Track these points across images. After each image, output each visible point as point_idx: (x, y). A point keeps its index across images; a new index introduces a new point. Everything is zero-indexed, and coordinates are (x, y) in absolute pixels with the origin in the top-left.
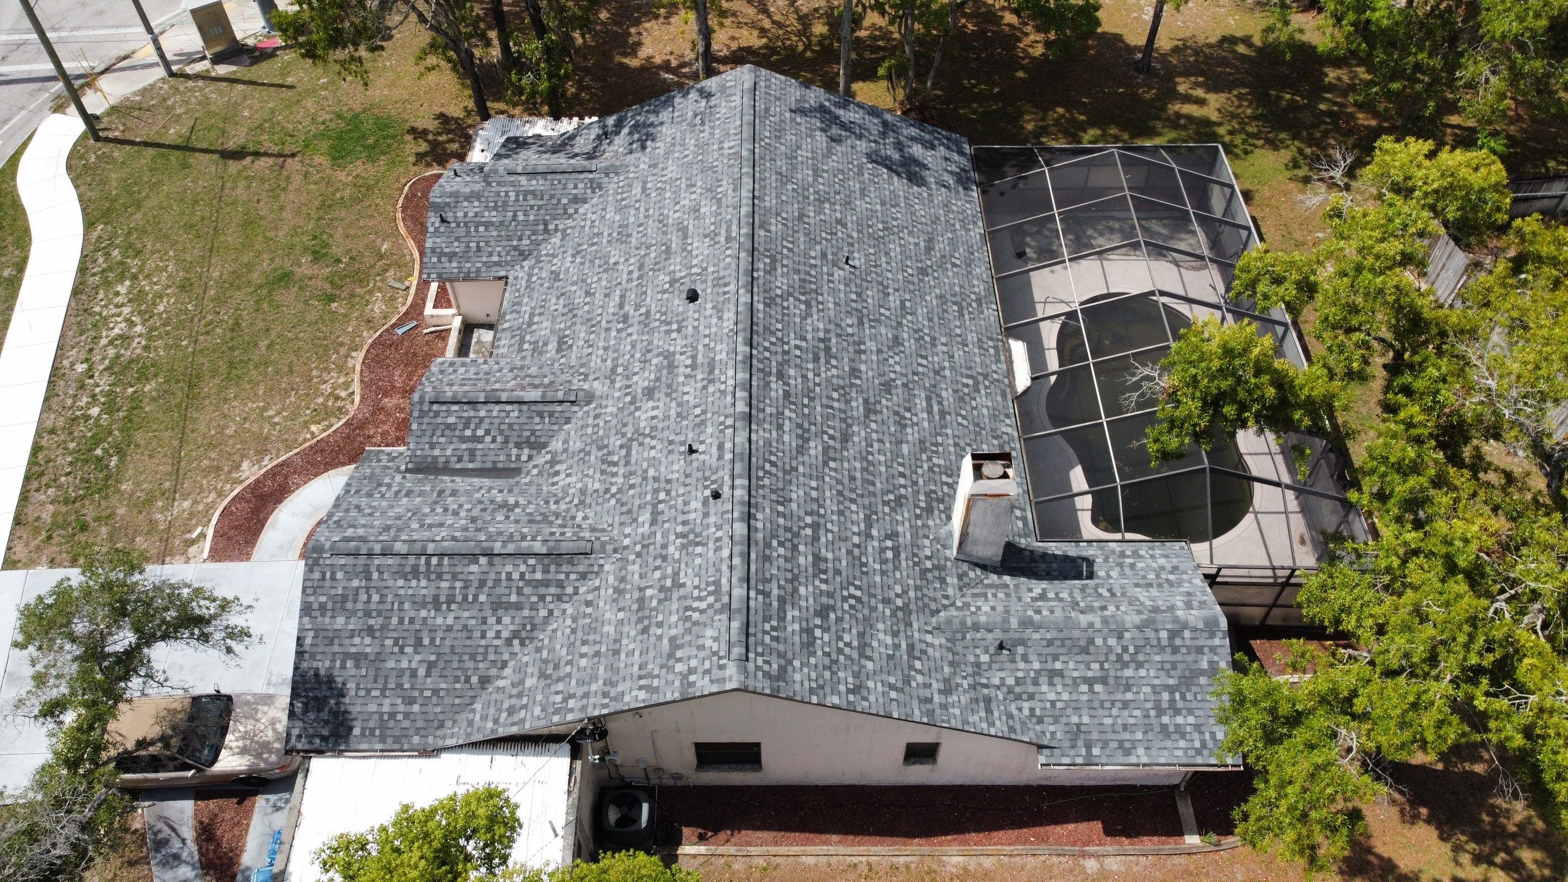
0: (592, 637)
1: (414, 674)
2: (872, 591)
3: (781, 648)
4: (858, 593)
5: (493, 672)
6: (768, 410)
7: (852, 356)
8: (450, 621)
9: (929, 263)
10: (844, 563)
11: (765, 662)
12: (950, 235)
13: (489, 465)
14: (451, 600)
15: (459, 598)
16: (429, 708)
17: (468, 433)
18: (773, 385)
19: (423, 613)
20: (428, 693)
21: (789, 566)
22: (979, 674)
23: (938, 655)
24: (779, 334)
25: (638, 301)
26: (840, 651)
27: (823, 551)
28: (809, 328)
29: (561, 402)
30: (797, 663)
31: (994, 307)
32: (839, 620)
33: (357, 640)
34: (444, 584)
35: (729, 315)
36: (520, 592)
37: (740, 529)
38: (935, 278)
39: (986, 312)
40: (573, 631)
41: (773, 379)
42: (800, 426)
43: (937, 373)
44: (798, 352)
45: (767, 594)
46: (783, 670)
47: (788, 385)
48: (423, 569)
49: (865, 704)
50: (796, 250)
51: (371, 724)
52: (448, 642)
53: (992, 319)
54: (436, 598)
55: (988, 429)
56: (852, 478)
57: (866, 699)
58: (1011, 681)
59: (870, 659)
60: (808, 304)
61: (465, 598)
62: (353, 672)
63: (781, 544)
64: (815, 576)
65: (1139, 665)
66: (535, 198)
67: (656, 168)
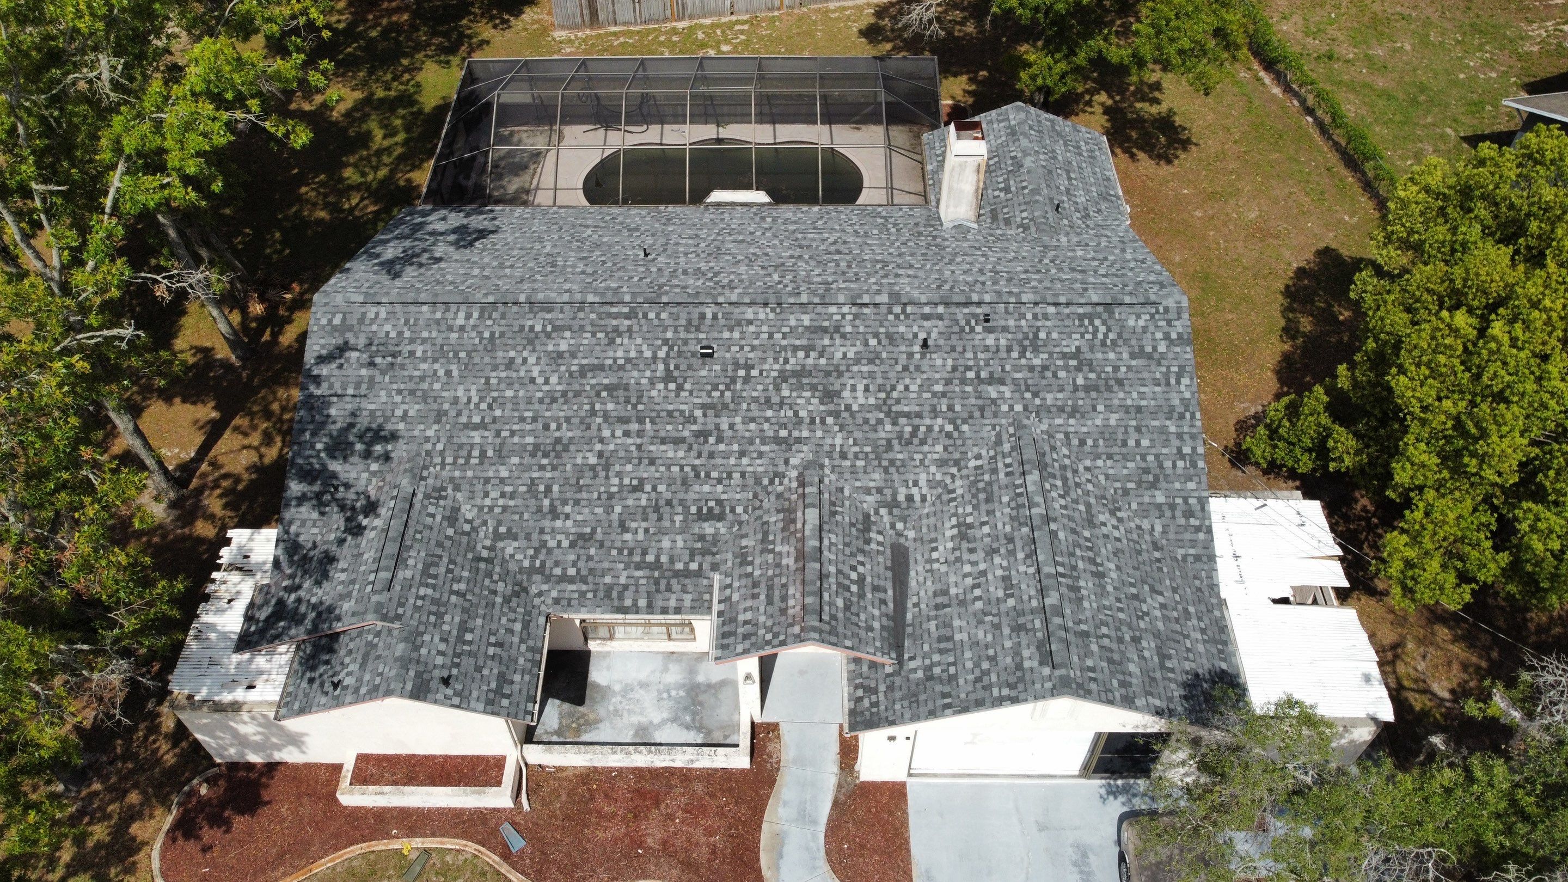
8: (1112, 566)
14: (1095, 563)
15: (1091, 554)
16: (1189, 598)
17: (854, 588)
19: (1110, 588)
20: (1177, 598)
25: (681, 420)
29: (820, 492)
33: (1147, 654)
34: (1081, 565)
36: (1076, 502)
48: (1070, 582)
51: (1215, 651)
52: (1131, 571)
61: (1090, 549)
62: (1175, 662)
66: (437, 565)
67: (446, 413)
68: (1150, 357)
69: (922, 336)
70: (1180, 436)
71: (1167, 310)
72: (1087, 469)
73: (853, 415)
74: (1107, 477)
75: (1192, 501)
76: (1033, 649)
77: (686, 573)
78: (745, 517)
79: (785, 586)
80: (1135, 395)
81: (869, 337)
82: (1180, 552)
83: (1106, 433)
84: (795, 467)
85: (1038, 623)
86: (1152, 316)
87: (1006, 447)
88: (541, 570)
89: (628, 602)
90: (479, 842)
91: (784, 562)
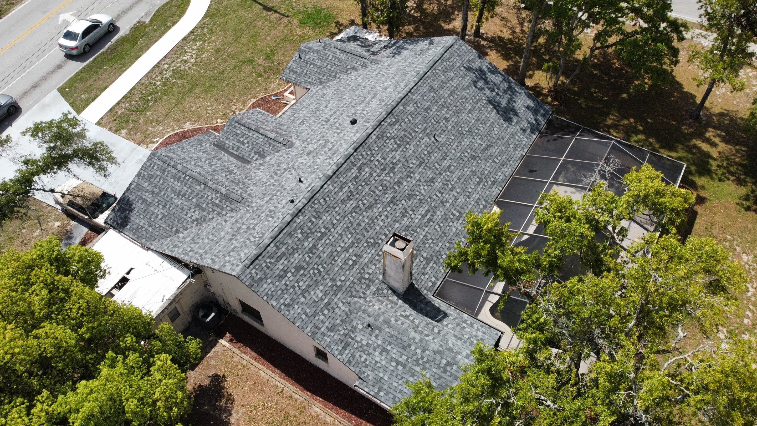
0: (216, 233)
1: (157, 217)
2: (330, 272)
3: (267, 271)
4: (322, 270)
5: (182, 230)
6: (341, 179)
7: (403, 176)
8: (179, 203)
9: (480, 155)
10: (325, 255)
11: (255, 272)
12: (503, 148)
13: (241, 155)
14: (183, 196)
15: (187, 196)
16: (154, 232)
17: (241, 139)
18: (353, 171)
19: (173, 196)
20: (157, 226)
21: (298, 243)
22: (353, 332)
23: (339, 313)
24: (374, 152)
25: (338, 116)
26: (293, 287)
27: (319, 245)
28: (391, 156)
29: (280, 143)
30: (269, 281)
31: (501, 189)
32: (304, 275)
33: (147, 194)
34: (185, 188)
35: (358, 135)
36: (207, 205)
37: (288, 218)
38: (478, 163)
39: (494, 189)
40: (213, 228)
41: (355, 168)
42: (352, 193)
43: (442, 202)
44: (377, 163)
45: (278, 248)
46: (261, 280)
47: (361, 174)
48: (182, 179)
49: (287, 313)
50: (412, 122)
51: (134, 227)
52: (174, 211)
53: (495, 193)
54: (180, 191)
55: (449, 238)
56: (359, 224)
57: (289, 311)
58: (364, 342)
59: (305, 297)
60: (399, 146)
61: (189, 197)
62: (139, 205)
63: (301, 233)
64: (307, 253)
65: (424, 368)
68: (229, 253)
70: (196, 253)
73: (297, 158)
80: (222, 243)
81: (319, 166)
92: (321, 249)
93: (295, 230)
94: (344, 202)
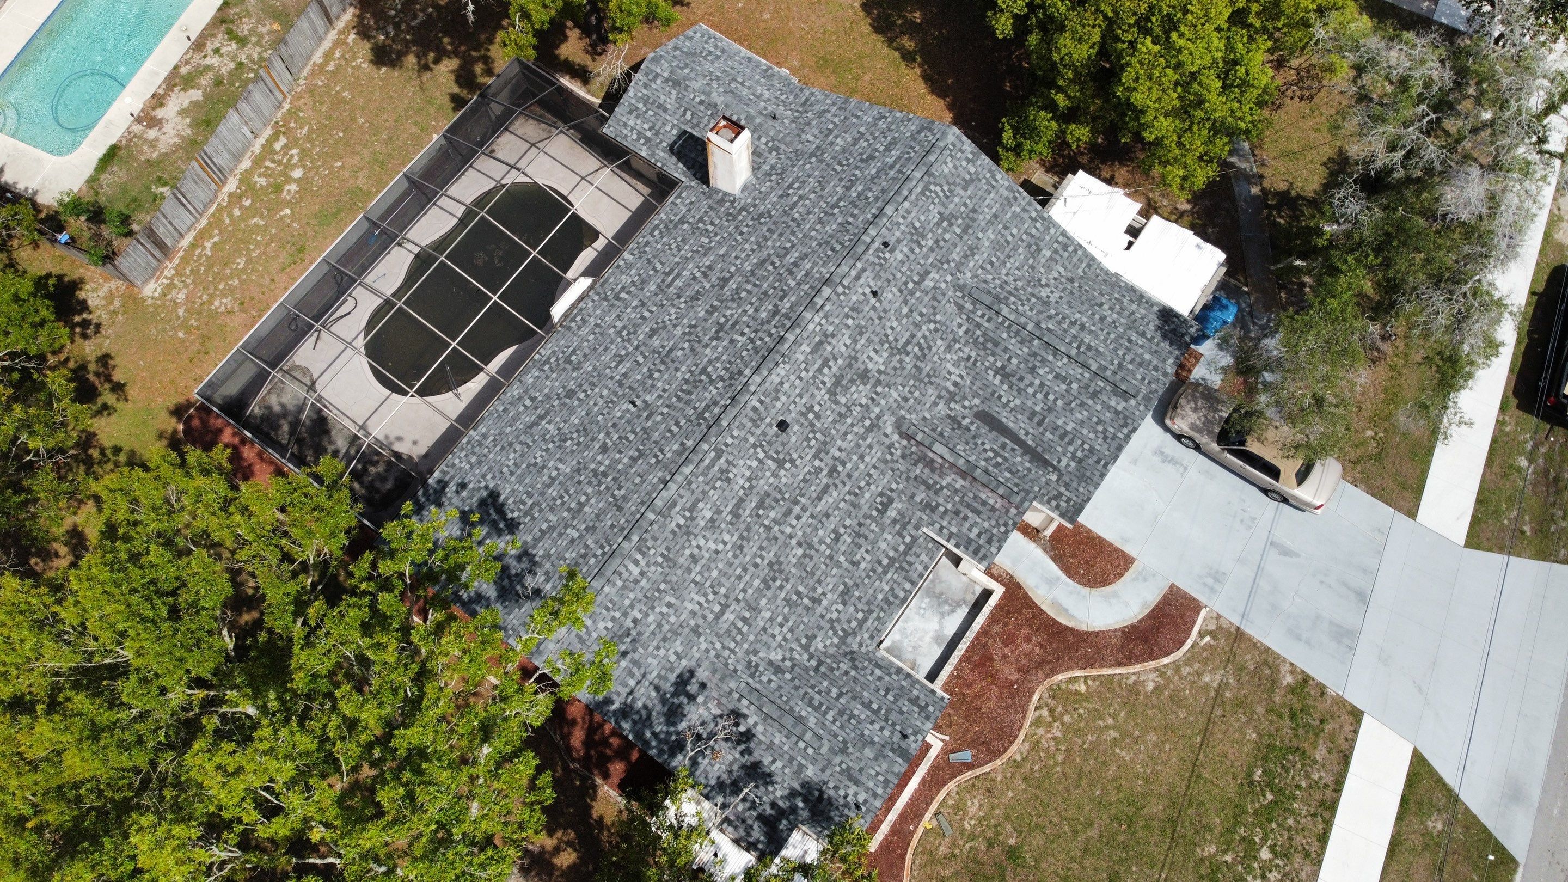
0: (1002, 240)
9: (556, 403)
16: (1109, 291)
20: (1107, 297)
21: (872, 186)
23: (814, 130)
24: (750, 347)
25: (813, 477)
26: (875, 138)
27: (841, 193)
28: (720, 349)
30: (908, 134)
31: (535, 356)
37: (889, 210)
38: (565, 387)
39: (548, 352)
40: (1009, 257)
41: (784, 311)
42: (791, 273)
43: (643, 305)
44: (746, 330)
45: (900, 172)
46: (919, 132)
47: (776, 306)
50: (672, 422)
51: (1146, 306)
53: (549, 344)
56: (781, 235)
59: (859, 133)
60: (703, 371)
66: (812, 699)
67: (697, 626)
68: (972, 181)
69: (868, 291)
70: (1024, 210)
71: (954, 145)
72: (1007, 275)
73: (886, 373)
74: (1018, 269)
75: (1061, 239)
76: (1114, 398)
77: (909, 547)
78: (901, 486)
79: (975, 497)
80: (986, 210)
81: (845, 321)
82: (1080, 270)
83: (997, 246)
84: (893, 433)
85: (1101, 384)
86: (951, 156)
87: (969, 306)
88: (847, 634)
89: (902, 594)
90: (951, 779)
91: (958, 486)
92: (839, 189)
93: (877, 199)
94: (803, 257)
